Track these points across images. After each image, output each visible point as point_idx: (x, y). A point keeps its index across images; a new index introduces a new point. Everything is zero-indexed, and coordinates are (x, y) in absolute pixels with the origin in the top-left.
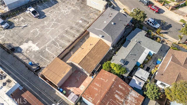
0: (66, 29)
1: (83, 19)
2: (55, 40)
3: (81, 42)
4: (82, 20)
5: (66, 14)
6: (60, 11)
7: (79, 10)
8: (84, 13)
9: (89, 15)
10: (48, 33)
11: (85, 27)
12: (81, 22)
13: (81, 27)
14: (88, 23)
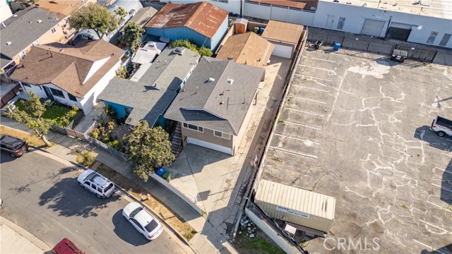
0: (330, 116)
1: (307, 152)
2: (333, 89)
3: (275, 101)
4: (309, 150)
5: (368, 159)
6: (396, 165)
7: (341, 184)
8: (317, 173)
9: (299, 171)
10: (364, 99)
11: (285, 130)
12: (308, 143)
13: (296, 128)
14: (284, 144)
